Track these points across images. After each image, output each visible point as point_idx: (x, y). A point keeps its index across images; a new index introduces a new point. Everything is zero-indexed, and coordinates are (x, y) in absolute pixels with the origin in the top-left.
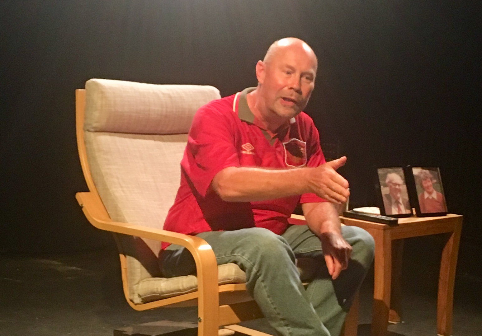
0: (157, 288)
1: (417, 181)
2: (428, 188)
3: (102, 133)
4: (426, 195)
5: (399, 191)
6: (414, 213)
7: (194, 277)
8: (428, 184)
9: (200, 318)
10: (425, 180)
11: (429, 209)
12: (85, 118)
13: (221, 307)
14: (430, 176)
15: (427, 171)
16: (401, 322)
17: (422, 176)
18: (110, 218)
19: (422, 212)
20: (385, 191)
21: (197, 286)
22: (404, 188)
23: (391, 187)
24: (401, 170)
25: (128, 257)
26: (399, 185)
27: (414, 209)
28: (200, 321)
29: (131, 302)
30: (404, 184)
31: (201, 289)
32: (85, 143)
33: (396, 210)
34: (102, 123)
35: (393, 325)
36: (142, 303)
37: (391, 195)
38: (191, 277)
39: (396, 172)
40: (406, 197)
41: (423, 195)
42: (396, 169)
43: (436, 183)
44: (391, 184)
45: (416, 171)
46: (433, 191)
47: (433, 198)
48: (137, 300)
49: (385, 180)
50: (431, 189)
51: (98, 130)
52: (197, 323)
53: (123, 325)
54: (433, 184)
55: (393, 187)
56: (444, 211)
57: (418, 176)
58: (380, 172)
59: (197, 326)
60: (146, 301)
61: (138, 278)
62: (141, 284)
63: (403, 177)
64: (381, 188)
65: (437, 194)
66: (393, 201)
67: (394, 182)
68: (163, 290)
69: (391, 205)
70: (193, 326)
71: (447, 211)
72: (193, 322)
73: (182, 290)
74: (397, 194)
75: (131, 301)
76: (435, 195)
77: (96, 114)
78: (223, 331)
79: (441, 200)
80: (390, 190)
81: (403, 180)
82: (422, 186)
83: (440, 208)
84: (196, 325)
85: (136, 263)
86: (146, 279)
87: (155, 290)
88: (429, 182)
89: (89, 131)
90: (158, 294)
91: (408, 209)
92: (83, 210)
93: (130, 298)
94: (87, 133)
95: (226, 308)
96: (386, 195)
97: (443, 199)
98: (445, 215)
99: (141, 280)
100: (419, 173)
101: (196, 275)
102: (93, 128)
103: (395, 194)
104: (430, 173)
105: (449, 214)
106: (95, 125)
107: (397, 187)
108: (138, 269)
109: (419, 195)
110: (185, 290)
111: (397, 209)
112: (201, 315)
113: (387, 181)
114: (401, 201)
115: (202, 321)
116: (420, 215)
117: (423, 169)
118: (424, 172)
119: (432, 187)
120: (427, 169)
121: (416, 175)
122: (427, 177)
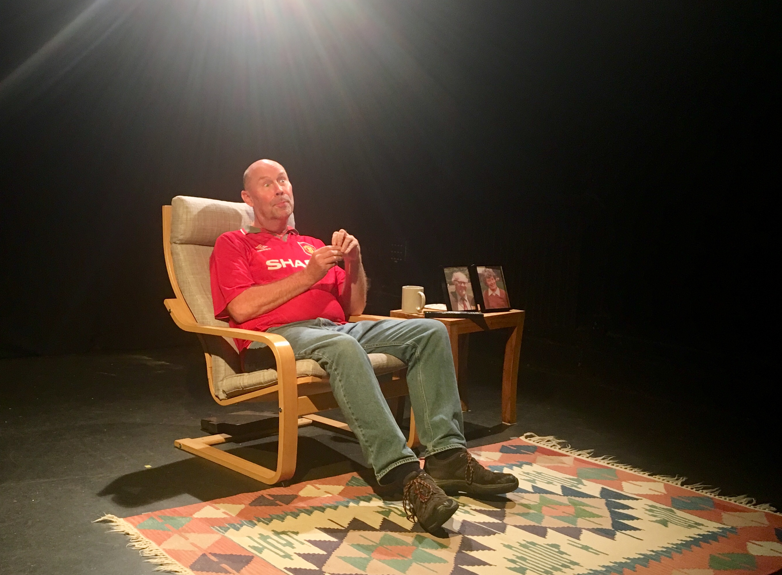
0: (241, 383)
1: (481, 279)
2: (492, 285)
4: (490, 293)
5: (465, 288)
6: (479, 309)
7: (274, 371)
8: (492, 282)
9: (280, 408)
10: (489, 278)
11: (493, 305)
12: (172, 232)
13: (299, 398)
14: (494, 274)
15: (491, 270)
16: (467, 410)
17: (486, 274)
19: (486, 308)
20: (451, 289)
21: (277, 379)
22: (469, 286)
23: (456, 285)
25: (212, 355)
26: (464, 283)
27: (478, 305)
28: (281, 411)
31: (281, 382)
33: (462, 307)
37: (457, 293)
38: (272, 371)
39: (461, 271)
40: (472, 294)
41: (487, 292)
43: (499, 281)
45: (480, 270)
46: (496, 288)
47: (497, 295)
48: (222, 396)
49: (451, 279)
50: (495, 286)
53: (209, 416)
54: (496, 281)
55: (459, 285)
56: (507, 307)
57: (482, 275)
58: (446, 271)
59: (279, 416)
61: (222, 376)
62: (225, 380)
63: (468, 276)
64: (448, 286)
65: (500, 291)
66: (459, 298)
67: (459, 280)
68: (246, 384)
69: (457, 301)
71: (510, 307)
72: (274, 412)
73: (264, 383)
74: (462, 292)
75: (217, 396)
76: (498, 292)
78: (302, 420)
79: (504, 296)
80: (456, 288)
81: (468, 278)
82: (486, 284)
83: (503, 304)
84: (277, 415)
85: (221, 362)
86: (230, 375)
87: (239, 385)
88: (492, 280)
89: (175, 243)
90: (242, 389)
91: (473, 306)
94: (174, 245)
95: (305, 398)
96: (452, 293)
97: (506, 295)
98: (509, 311)
99: (226, 377)
100: (483, 271)
101: (276, 370)
103: (460, 291)
104: (493, 271)
105: (512, 309)
107: (463, 285)
108: (222, 367)
109: (484, 293)
110: (266, 383)
111: (463, 305)
112: (281, 406)
113: (453, 280)
114: (466, 298)
115: (283, 411)
116: (484, 311)
117: (487, 268)
118: (488, 271)
119: (495, 284)
120: (490, 268)
121: (480, 274)
122: (491, 275)
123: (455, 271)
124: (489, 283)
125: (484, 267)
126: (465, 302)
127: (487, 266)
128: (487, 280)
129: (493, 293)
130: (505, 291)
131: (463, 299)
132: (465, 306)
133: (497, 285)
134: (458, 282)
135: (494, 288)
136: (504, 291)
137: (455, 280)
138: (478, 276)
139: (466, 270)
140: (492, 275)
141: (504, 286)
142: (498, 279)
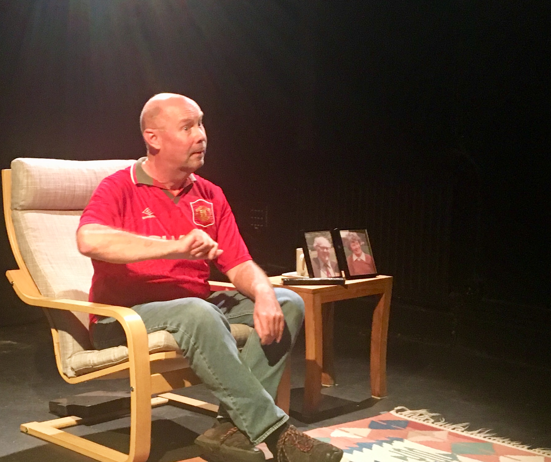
0: (90, 361)
2: (356, 250)
3: (28, 211)
4: (355, 258)
5: (328, 254)
7: (125, 347)
8: (356, 246)
9: (132, 388)
10: (353, 242)
11: (358, 272)
12: (12, 197)
13: (152, 375)
14: (359, 238)
15: (355, 234)
16: (334, 384)
17: (350, 238)
18: (41, 294)
19: (352, 274)
21: (128, 356)
23: (319, 251)
24: (328, 234)
25: (59, 331)
26: (327, 248)
28: (133, 391)
29: (65, 376)
30: (331, 247)
31: (132, 359)
32: (13, 221)
33: (325, 273)
34: (29, 201)
35: (327, 388)
36: (76, 376)
37: (319, 259)
38: (122, 348)
39: (324, 236)
40: (335, 260)
41: (352, 257)
42: (324, 233)
44: (319, 248)
46: (361, 252)
47: (362, 260)
48: (71, 373)
49: (312, 244)
50: (360, 251)
51: (25, 208)
52: (130, 393)
53: (58, 397)
54: (361, 246)
55: (321, 250)
56: (373, 273)
57: (346, 239)
59: (130, 395)
60: (79, 373)
61: (70, 352)
62: (73, 357)
65: (366, 256)
66: (322, 264)
67: (321, 246)
68: (96, 362)
69: (319, 268)
70: (126, 396)
71: (377, 273)
73: (114, 361)
74: (325, 257)
75: (65, 374)
76: (363, 257)
77: (23, 192)
78: (157, 399)
79: (369, 261)
81: (331, 243)
82: (350, 248)
83: (369, 270)
85: (68, 337)
86: (79, 352)
87: (88, 363)
88: (357, 244)
89: (16, 209)
90: (91, 367)
91: (337, 272)
92: (14, 287)
93: (63, 371)
94: (15, 211)
95: (158, 376)
96: (314, 259)
97: (372, 260)
99: (74, 353)
100: (346, 235)
101: (127, 346)
102: (21, 206)
103: (323, 257)
104: (358, 235)
106: (22, 203)
107: (325, 250)
108: (70, 343)
110: (117, 360)
111: (326, 272)
112: (133, 384)
113: (315, 245)
114: (329, 265)
115: (135, 390)
117: (351, 232)
118: (352, 235)
119: (360, 249)
120: (354, 232)
121: (344, 239)
122: (355, 239)
123: (317, 236)
126: (329, 268)
129: (358, 258)
130: (371, 255)
131: (326, 266)
132: (328, 273)
133: (362, 250)
138: (341, 240)
141: (370, 251)
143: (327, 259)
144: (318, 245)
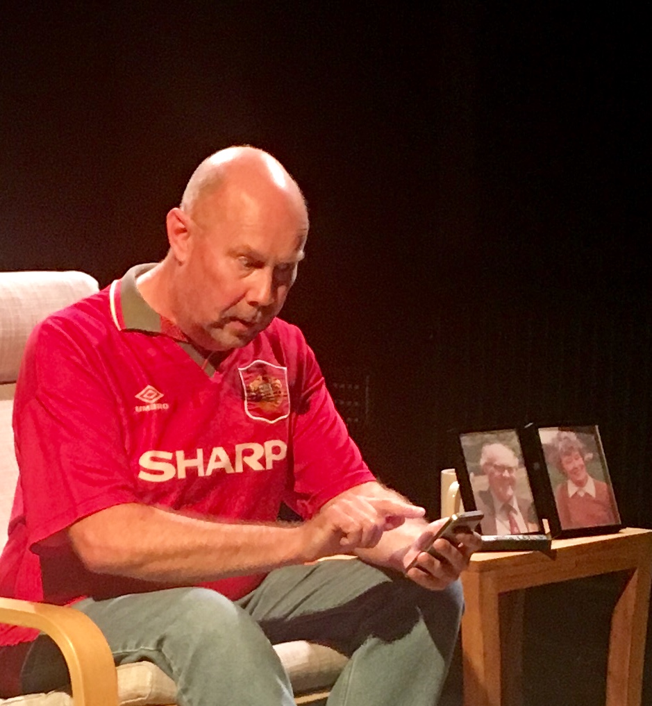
1: (549, 459)
2: (575, 471)
4: (572, 489)
6: (547, 530)
8: (576, 463)
10: (569, 454)
11: (579, 521)
14: (581, 445)
15: (572, 436)
17: (560, 445)
19: (564, 528)
22: (521, 475)
23: (491, 475)
26: (510, 469)
27: (545, 522)
30: (520, 467)
33: (506, 526)
37: (492, 493)
39: (501, 440)
41: (565, 489)
44: (492, 468)
45: (547, 436)
46: (586, 477)
47: (587, 494)
50: (583, 475)
54: (585, 462)
55: (497, 474)
56: (613, 523)
57: (552, 448)
63: (519, 452)
64: (471, 479)
65: (596, 484)
66: (498, 505)
69: (493, 514)
74: (505, 489)
76: (590, 488)
80: (491, 482)
81: (518, 457)
82: (561, 469)
83: (605, 516)
88: (577, 459)
91: (532, 522)
96: (481, 493)
98: (617, 532)
100: (553, 439)
103: (501, 489)
104: (578, 437)
105: (625, 528)
107: (506, 474)
109: (556, 492)
113: (482, 462)
116: (559, 534)
117: (562, 430)
118: (566, 438)
119: (584, 469)
120: (571, 431)
121: (548, 446)
122: (572, 448)
123: (488, 442)
124: (569, 467)
125: (557, 428)
126: (514, 515)
127: (562, 425)
128: (565, 459)
129: (580, 490)
130: (608, 483)
131: (508, 509)
132: (513, 524)
133: (588, 471)
134: (496, 466)
135: (580, 478)
136: (605, 484)
137: (486, 464)
138: (542, 451)
139: (512, 437)
140: (575, 447)
141: (605, 474)
142: (590, 455)
143: (510, 492)
144: (490, 463)
